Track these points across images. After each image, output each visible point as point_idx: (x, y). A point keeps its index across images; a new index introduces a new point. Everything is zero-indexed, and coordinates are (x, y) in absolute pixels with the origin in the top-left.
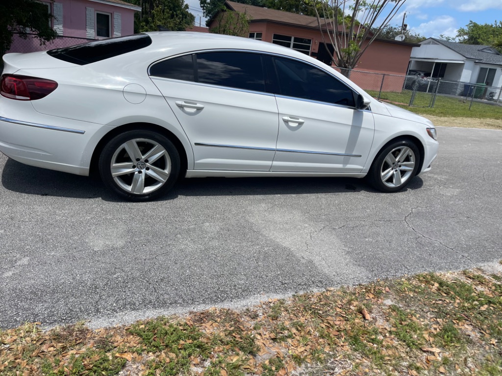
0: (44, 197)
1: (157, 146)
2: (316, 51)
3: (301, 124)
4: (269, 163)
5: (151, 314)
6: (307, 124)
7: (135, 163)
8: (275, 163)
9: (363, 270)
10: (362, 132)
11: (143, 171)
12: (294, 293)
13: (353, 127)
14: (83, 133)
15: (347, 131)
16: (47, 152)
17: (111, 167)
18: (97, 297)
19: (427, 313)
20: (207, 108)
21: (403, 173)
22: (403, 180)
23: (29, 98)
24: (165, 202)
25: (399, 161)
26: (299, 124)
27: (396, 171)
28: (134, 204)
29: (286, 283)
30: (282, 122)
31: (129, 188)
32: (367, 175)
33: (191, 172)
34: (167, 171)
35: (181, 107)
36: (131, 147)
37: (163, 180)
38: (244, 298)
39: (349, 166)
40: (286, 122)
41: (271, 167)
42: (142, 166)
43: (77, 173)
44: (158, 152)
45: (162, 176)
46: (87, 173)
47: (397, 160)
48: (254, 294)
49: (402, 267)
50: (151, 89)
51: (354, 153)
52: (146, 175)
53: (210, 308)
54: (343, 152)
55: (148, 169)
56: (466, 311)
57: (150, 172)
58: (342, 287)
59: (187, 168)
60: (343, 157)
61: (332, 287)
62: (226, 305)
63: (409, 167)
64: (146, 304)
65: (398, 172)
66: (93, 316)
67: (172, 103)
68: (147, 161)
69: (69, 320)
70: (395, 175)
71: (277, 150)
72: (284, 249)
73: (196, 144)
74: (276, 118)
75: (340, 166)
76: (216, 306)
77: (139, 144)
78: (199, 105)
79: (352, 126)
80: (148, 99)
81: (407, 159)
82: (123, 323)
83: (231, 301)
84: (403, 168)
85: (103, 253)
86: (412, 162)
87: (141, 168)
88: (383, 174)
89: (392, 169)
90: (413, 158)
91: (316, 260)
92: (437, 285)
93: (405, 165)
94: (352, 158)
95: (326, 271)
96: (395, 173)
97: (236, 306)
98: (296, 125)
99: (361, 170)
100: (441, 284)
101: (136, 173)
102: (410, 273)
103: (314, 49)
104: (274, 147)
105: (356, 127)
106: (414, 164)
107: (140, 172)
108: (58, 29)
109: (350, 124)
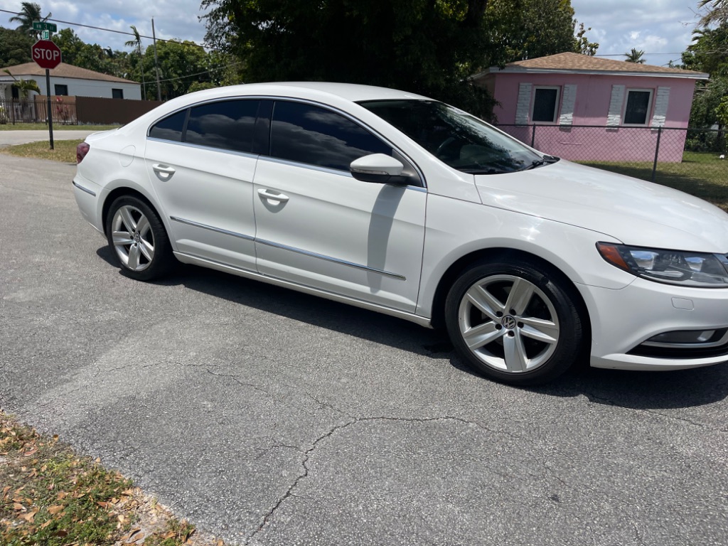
1: (142, 215)
3: (284, 202)
4: (253, 259)
6: (292, 202)
7: (133, 234)
8: (261, 261)
11: (138, 244)
13: (375, 215)
14: (95, 195)
15: (366, 222)
17: (113, 234)
25: (513, 312)
26: (281, 202)
27: (510, 333)
30: (257, 198)
32: (431, 323)
33: (177, 255)
34: (153, 248)
35: (157, 172)
37: (150, 259)
40: (263, 198)
41: (256, 266)
42: (137, 238)
44: (145, 223)
45: (149, 253)
47: (505, 306)
51: (386, 270)
52: (139, 249)
54: (365, 264)
55: (141, 242)
57: (142, 247)
59: (173, 250)
65: (516, 339)
67: (151, 167)
68: (139, 233)
70: (507, 345)
71: (257, 240)
73: (171, 218)
74: (248, 189)
75: (366, 289)
77: (131, 212)
78: (170, 169)
80: (134, 162)
84: (527, 331)
86: (553, 323)
87: (137, 240)
88: (468, 330)
89: (498, 327)
90: (551, 310)
93: (534, 326)
94: (384, 278)
96: (506, 336)
98: (276, 203)
101: (133, 245)
104: (252, 235)
105: (382, 217)
106: (558, 328)
107: (136, 245)
108: (566, 118)
109: (370, 209)
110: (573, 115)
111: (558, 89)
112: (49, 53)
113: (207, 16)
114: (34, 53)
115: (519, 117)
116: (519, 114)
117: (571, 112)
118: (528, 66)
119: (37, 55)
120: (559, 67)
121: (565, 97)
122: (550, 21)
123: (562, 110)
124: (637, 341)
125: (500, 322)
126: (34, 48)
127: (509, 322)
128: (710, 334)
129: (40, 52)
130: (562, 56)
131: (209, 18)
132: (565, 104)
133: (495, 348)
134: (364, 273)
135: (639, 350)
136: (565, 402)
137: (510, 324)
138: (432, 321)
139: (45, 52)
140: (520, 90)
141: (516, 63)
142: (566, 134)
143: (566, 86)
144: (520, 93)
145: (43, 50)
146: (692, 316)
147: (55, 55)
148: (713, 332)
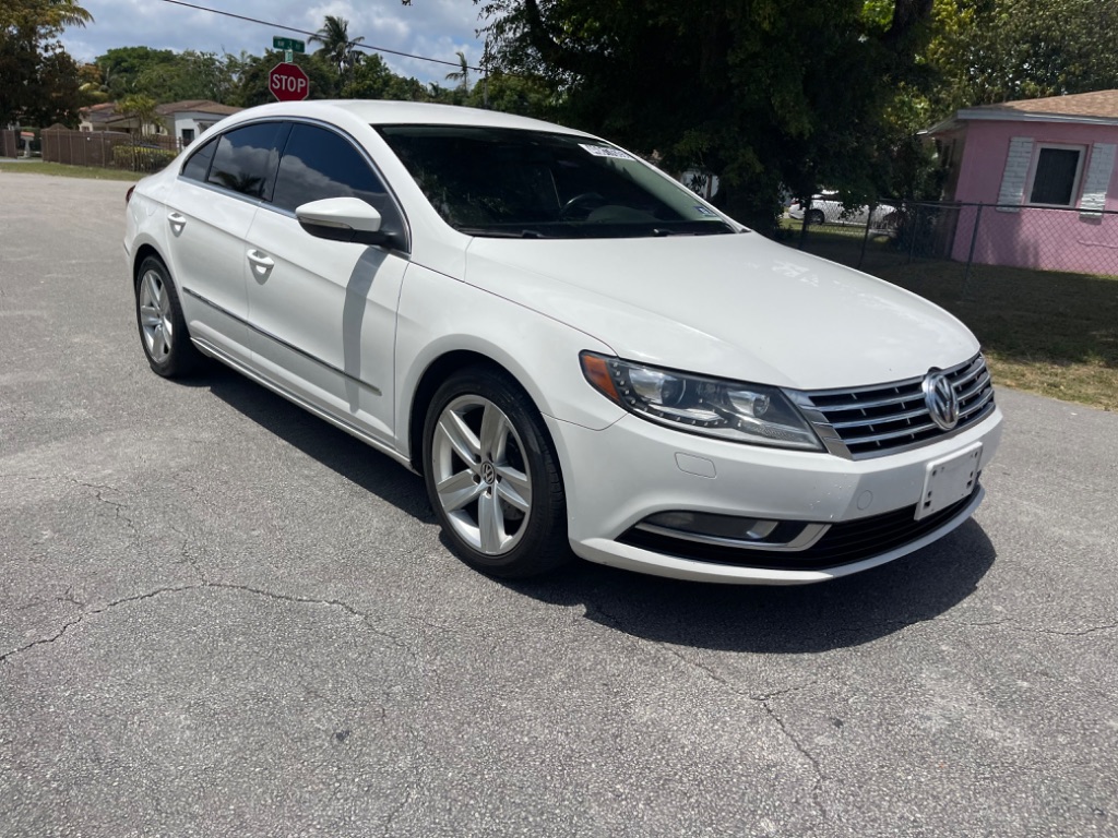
1: (162, 284)
6: (276, 268)
10: (369, 315)
13: (349, 290)
15: (339, 301)
17: (141, 310)
20: (187, 224)
22: (508, 541)
25: (489, 456)
26: (267, 270)
27: (489, 492)
30: (247, 261)
31: (152, 349)
35: (172, 223)
37: (169, 346)
39: (361, 414)
40: (253, 264)
41: (253, 363)
44: (165, 295)
47: (479, 445)
51: (362, 376)
54: (342, 368)
59: (189, 336)
84: (502, 489)
86: (525, 479)
88: (444, 480)
89: (476, 479)
93: (510, 483)
94: (362, 391)
96: (484, 495)
98: (263, 271)
99: (393, 442)
104: (245, 316)
105: (356, 295)
106: (530, 486)
107: (161, 326)
108: (1093, 200)
109: (345, 284)
110: (1107, 196)
111: (1082, 149)
112: (292, 81)
113: (488, 29)
114: (272, 81)
115: (1005, 195)
116: (1007, 188)
117: (1103, 190)
118: (1027, 109)
119: (276, 85)
120: (1084, 113)
121: (1093, 165)
122: (1110, 40)
123: (1087, 185)
124: (626, 521)
125: (478, 471)
126: (273, 74)
127: (488, 472)
128: (771, 527)
129: (280, 81)
130: (1101, 97)
131: (490, 32)
132: (1092, 177)
133: (471, 511)
134: (341, 380)
135: (630, 536)
136: (553, 611)
137: (488, 475)
138: (412, 462)
139: (286, 80)
140: (1011, 149)
141: (1009, 104)
142: (1092, 226)
143: (1096, 145)
144: (1011, 154)
145: (284, 77)
146: (712, 489)
147: (300, 85)
148: (776, 524)
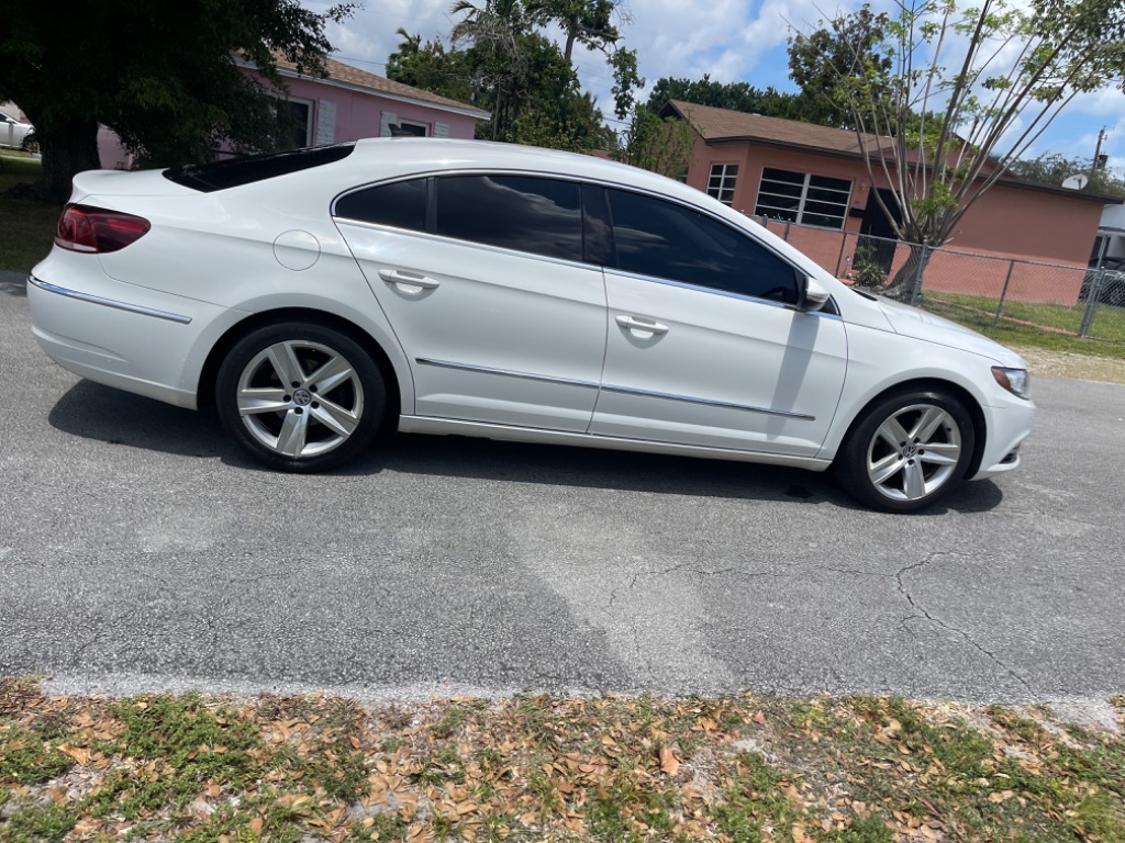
0: (113, 445)
1: (337, 357)
2: (862, 206)
3: (659, 334)
4: (585, 415)
5: (176, 686)
6: (674, 333)
7: (291, 391)
8: (600, 416)
9: (721, 665)
10: (814, 364)
11: (306, 409)
12: (520, 691)
13: (791, 348)
14: (188, 323)
15: (777, 357)
16: (121, 357)
17: (239, 394)
18: (90, 637)
19: (833, 783)
20: (445, 287)
21: (930, 469)
22: (930, 487)
23: (94, 249)
24: (345, 479)
25: (917, 440)
26: (655, 334)
27: (911, 462)
28: (280, 475)
29: (512, 669)
30: (614, 328)
31: (272, 442)
32: (831, 465)
33: (409, 420)
34: (354, 414)
35: (390, 281)
36: (281, 355)
37: (345, 431)
38: (397, 684)
39: (782, 439)
40: (625, 327)
41: (590, 424)
42: (303, 399)
43: (174, 401)
45: (343, 422)
46: (192, 404)
47: (911, 436)
48: (426, 680)
49: (826, 674)
50: (331, 242)
51: (795, 410)
52: (311, 418)
53: (309, 692)
54: (766, 406)
55: (315, 405)
56: (944, 798)
57: (320, 413)
58: (646, 696)
59: (398, 411)
60: (766, 416)
61: (620, 690)
62: (348, 693)
63: (947, 455)
64: (181, 664)
65: (916, 466)
66: (62, 671)
67: (373, 274)
68: (313, 388)
69: (14, 670)
70: (908, 474)
71: (603, 388)
72: (553, 599)
73: (419, 361)
74: (600, 317)
75: (761, 437)
76: (326, 691)
77: (300, 352)
78: (427, 280)
79: (789, 348)
80: (323, 262)
81: (940, 435)
82: (112, 695)
83: (366, 686)
84: (928, 456)
85: (156, 559)
86: (954, 446)
87: (301, 402)
88: (872, 466)
89: (900, 457)
90: (955, 434)
91: (617, 631)
92: (895, 726)
93: (935, 451)
94: (790, 421)
95: (625, 656)
96: (907, 466)
97: (372, 697)
98: (647, 335)
99: (816, 453)
100: (908, 726)
101: (291, 411)
102: (838, 691)
103: (856, 202)
104: (595, 380)
105: (799, 350)
106: (959, 450)
107: (299, 411)
111: (310, 104)
125: (903, 452)
127: (911, 451)
132: (321, 127)
133: (896, 481)
134: (763, 417)
138: (833, 462)
143: (321, 102)
